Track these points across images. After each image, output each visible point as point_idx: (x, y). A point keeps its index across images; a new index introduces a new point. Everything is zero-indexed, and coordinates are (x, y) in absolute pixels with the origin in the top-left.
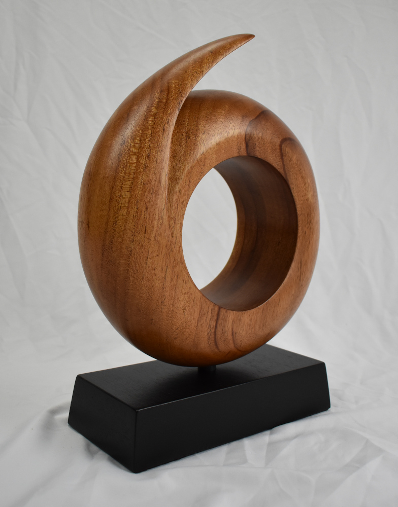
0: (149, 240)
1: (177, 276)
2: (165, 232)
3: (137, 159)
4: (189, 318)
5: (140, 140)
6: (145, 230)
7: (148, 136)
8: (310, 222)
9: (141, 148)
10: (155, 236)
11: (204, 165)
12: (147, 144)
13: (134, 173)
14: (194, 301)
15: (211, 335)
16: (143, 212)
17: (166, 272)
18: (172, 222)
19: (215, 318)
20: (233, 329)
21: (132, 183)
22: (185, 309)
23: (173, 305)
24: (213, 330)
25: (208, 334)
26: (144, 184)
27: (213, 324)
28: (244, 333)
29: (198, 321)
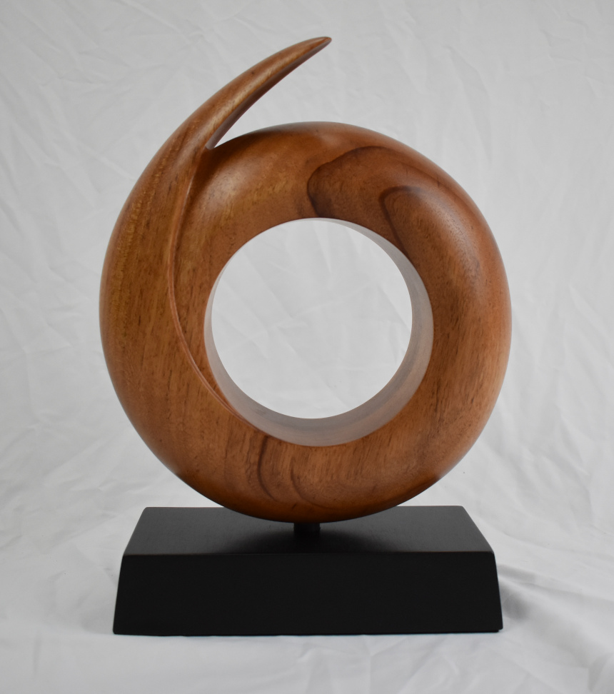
0: (145, 334)
1: (188, 385)
2: (168, 325)
3: (136, 228)
4: (211, 446)
5: (142, 204)
6: (140, 321)
7: (151, 198)
8: (457, 320)
9: (141, 213)
10: (153, 330)
11: (235, 234)
12: (148, 209)
13: (130, 247)
14: (217, 423)
15: (251, 473)
16: (137, 297)
17: (170, 378)
18: (184, 312)
19: (257, 450)
20: (292, 472)
21: (127, 260)
22: (203, 432)
23: (184, 424)
24: (255, 467)
25: (246, 472)
26: (140, 261)
27: (254, 458)
28: (316, 479)
29: (226, 451)
